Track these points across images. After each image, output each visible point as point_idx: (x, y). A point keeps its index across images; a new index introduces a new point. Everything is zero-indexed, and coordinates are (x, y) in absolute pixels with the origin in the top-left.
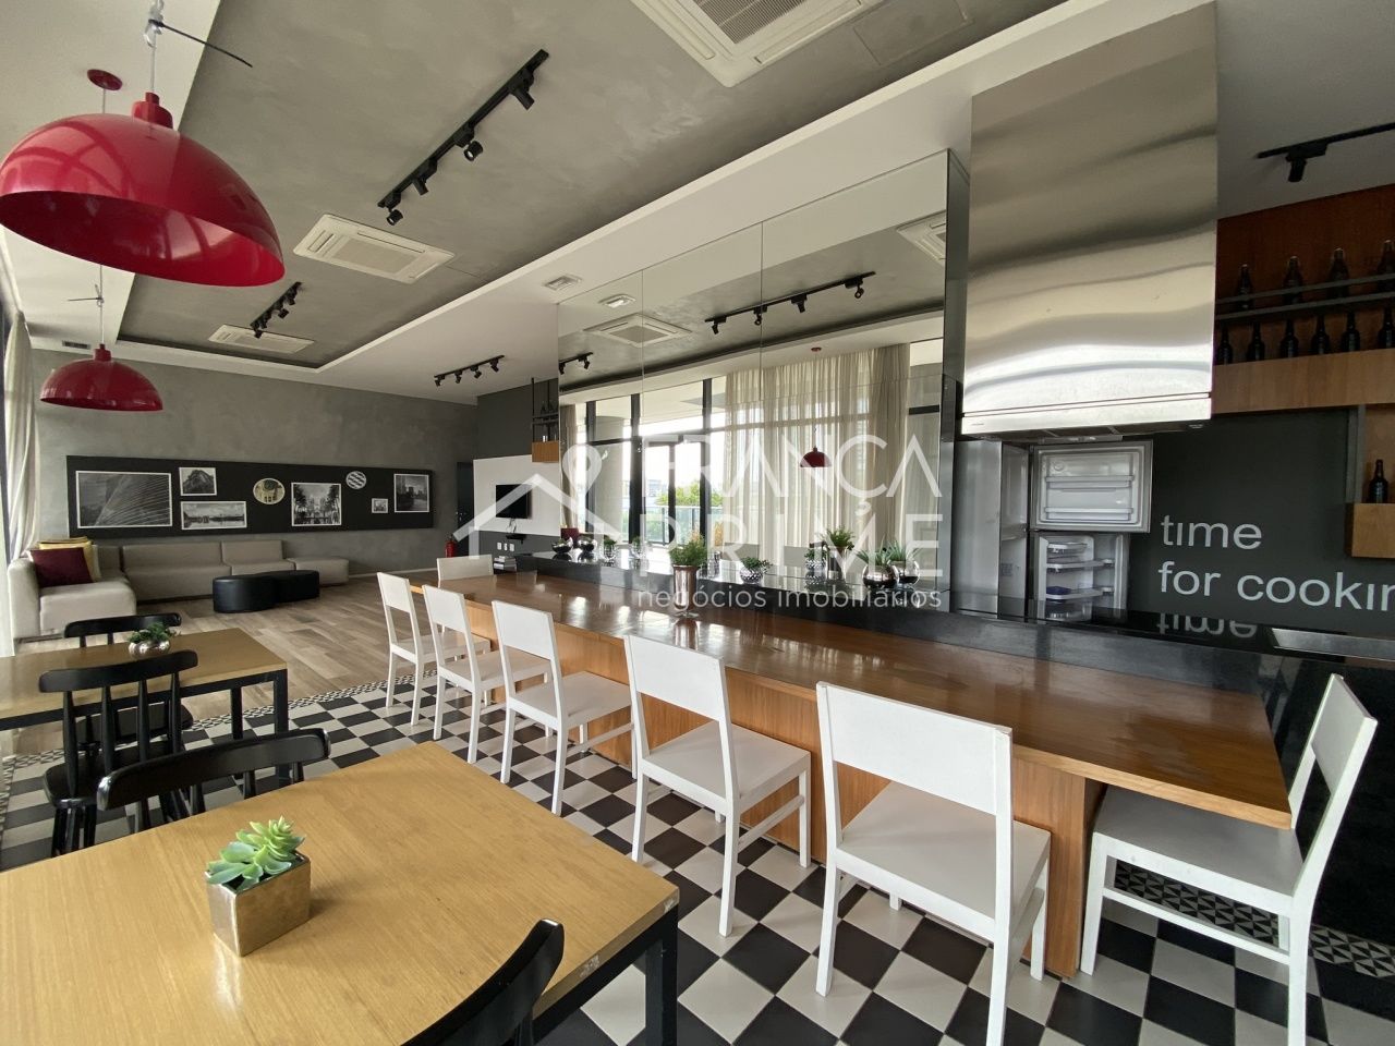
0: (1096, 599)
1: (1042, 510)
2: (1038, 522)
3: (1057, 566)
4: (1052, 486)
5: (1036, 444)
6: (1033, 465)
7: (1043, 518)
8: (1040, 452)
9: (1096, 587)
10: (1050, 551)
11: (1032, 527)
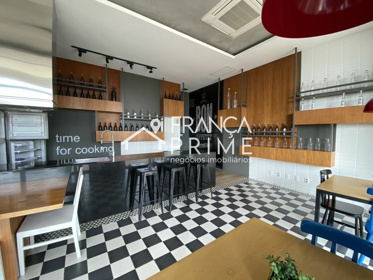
0: (35, 160)
1: (10, 133)
2: (10, 137)
3: (18, 152)
4: (14, 125)
5: (7, 110)
6: (6, 117)
7: (11, 135)
8: (9, 113)
9: (35, 156)
10: (15, 147)
11: (7, 139)
